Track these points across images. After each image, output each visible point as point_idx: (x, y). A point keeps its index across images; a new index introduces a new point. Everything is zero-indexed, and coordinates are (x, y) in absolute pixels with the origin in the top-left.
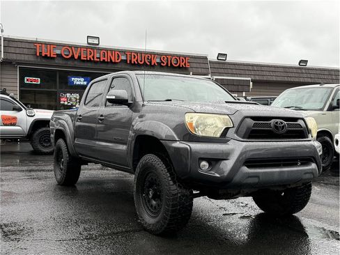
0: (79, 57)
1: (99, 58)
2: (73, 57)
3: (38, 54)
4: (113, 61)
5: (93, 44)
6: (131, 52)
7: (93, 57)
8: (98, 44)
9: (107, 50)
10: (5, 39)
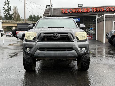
0: (75, 12)
1: (82, 11)
2: (73, 12)
3: (62, 13)
4: (87, 12)
5: (80, 7)
6: (94, 7)
7: (80, 11)
8: (82, 7)
9: (85, 8)
10: (53, 9)
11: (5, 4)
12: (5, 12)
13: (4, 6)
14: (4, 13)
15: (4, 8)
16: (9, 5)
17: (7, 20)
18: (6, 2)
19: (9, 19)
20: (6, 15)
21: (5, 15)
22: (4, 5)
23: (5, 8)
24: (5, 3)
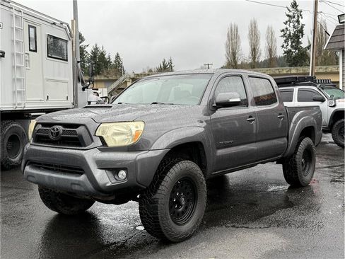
11: (287, 19)
12: (285, 41)
13: (284, 27)
14: (283, 46)
15: (283, 31)
16: (298, 21)
17: (291, 66)
18: (291, 14)
19: (297, 62)
20: (290, 51)
21: (285, 52)
22: (286, 23)
23: (288, 33)
24: (288, 16)
